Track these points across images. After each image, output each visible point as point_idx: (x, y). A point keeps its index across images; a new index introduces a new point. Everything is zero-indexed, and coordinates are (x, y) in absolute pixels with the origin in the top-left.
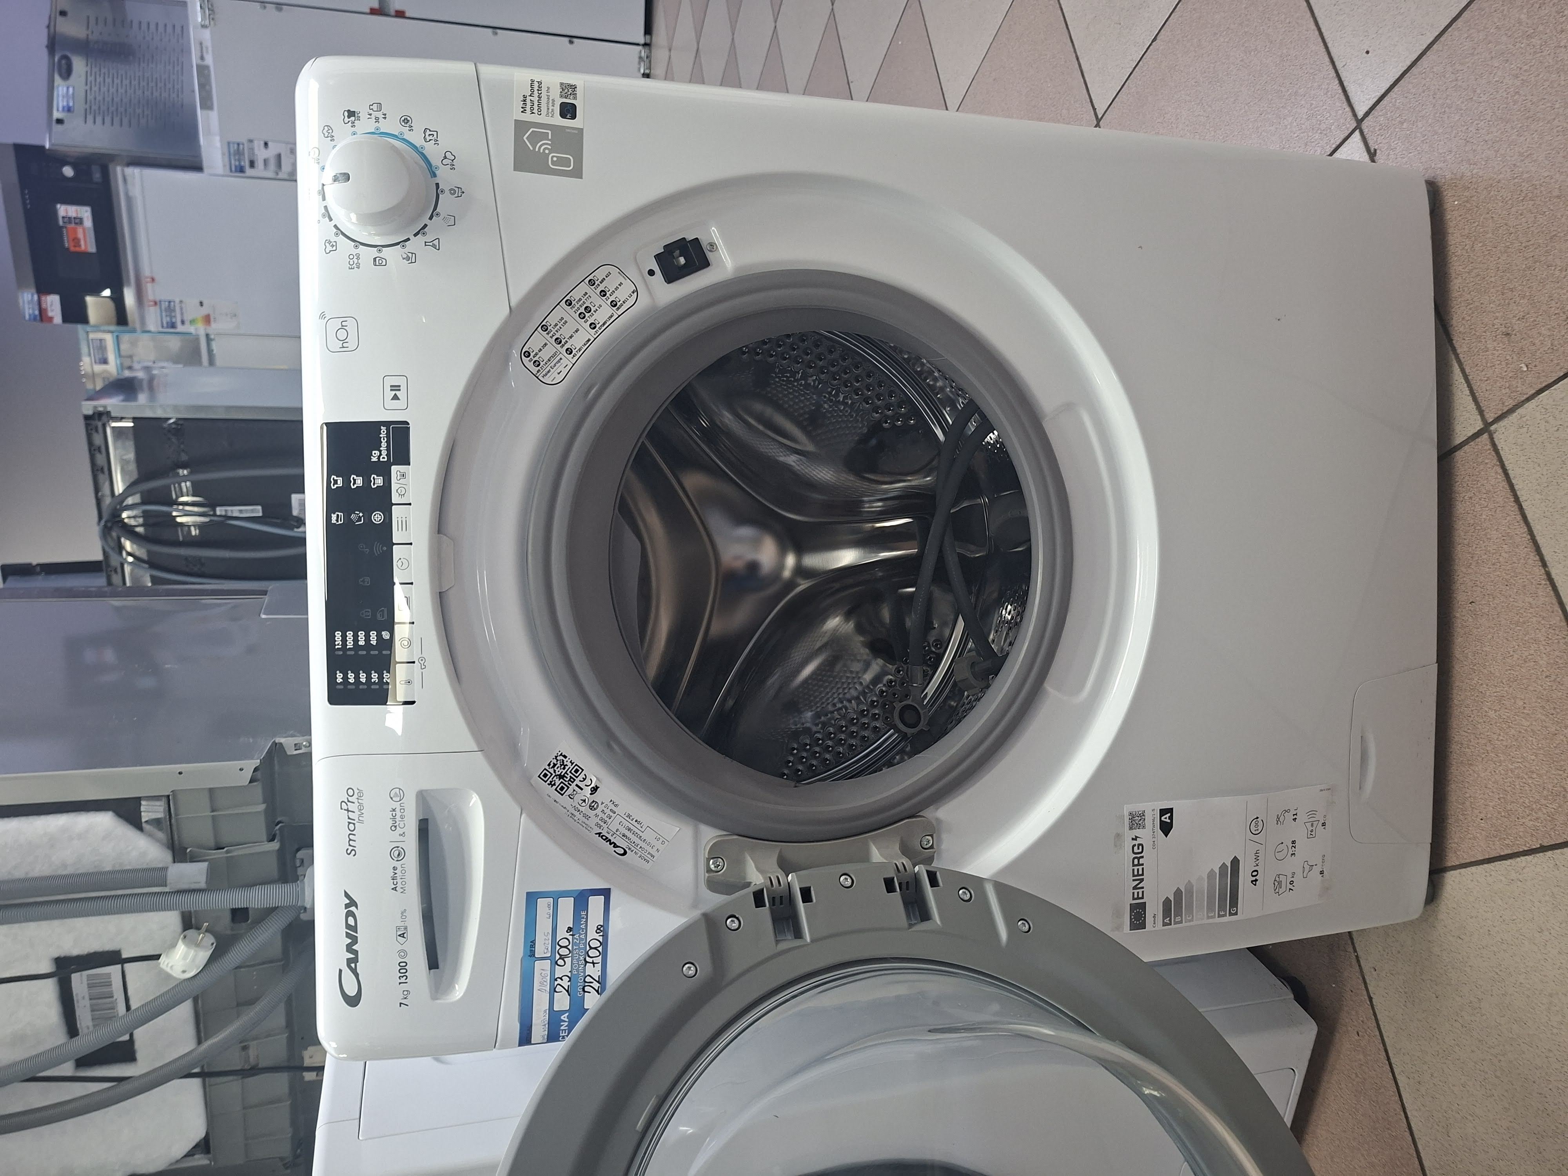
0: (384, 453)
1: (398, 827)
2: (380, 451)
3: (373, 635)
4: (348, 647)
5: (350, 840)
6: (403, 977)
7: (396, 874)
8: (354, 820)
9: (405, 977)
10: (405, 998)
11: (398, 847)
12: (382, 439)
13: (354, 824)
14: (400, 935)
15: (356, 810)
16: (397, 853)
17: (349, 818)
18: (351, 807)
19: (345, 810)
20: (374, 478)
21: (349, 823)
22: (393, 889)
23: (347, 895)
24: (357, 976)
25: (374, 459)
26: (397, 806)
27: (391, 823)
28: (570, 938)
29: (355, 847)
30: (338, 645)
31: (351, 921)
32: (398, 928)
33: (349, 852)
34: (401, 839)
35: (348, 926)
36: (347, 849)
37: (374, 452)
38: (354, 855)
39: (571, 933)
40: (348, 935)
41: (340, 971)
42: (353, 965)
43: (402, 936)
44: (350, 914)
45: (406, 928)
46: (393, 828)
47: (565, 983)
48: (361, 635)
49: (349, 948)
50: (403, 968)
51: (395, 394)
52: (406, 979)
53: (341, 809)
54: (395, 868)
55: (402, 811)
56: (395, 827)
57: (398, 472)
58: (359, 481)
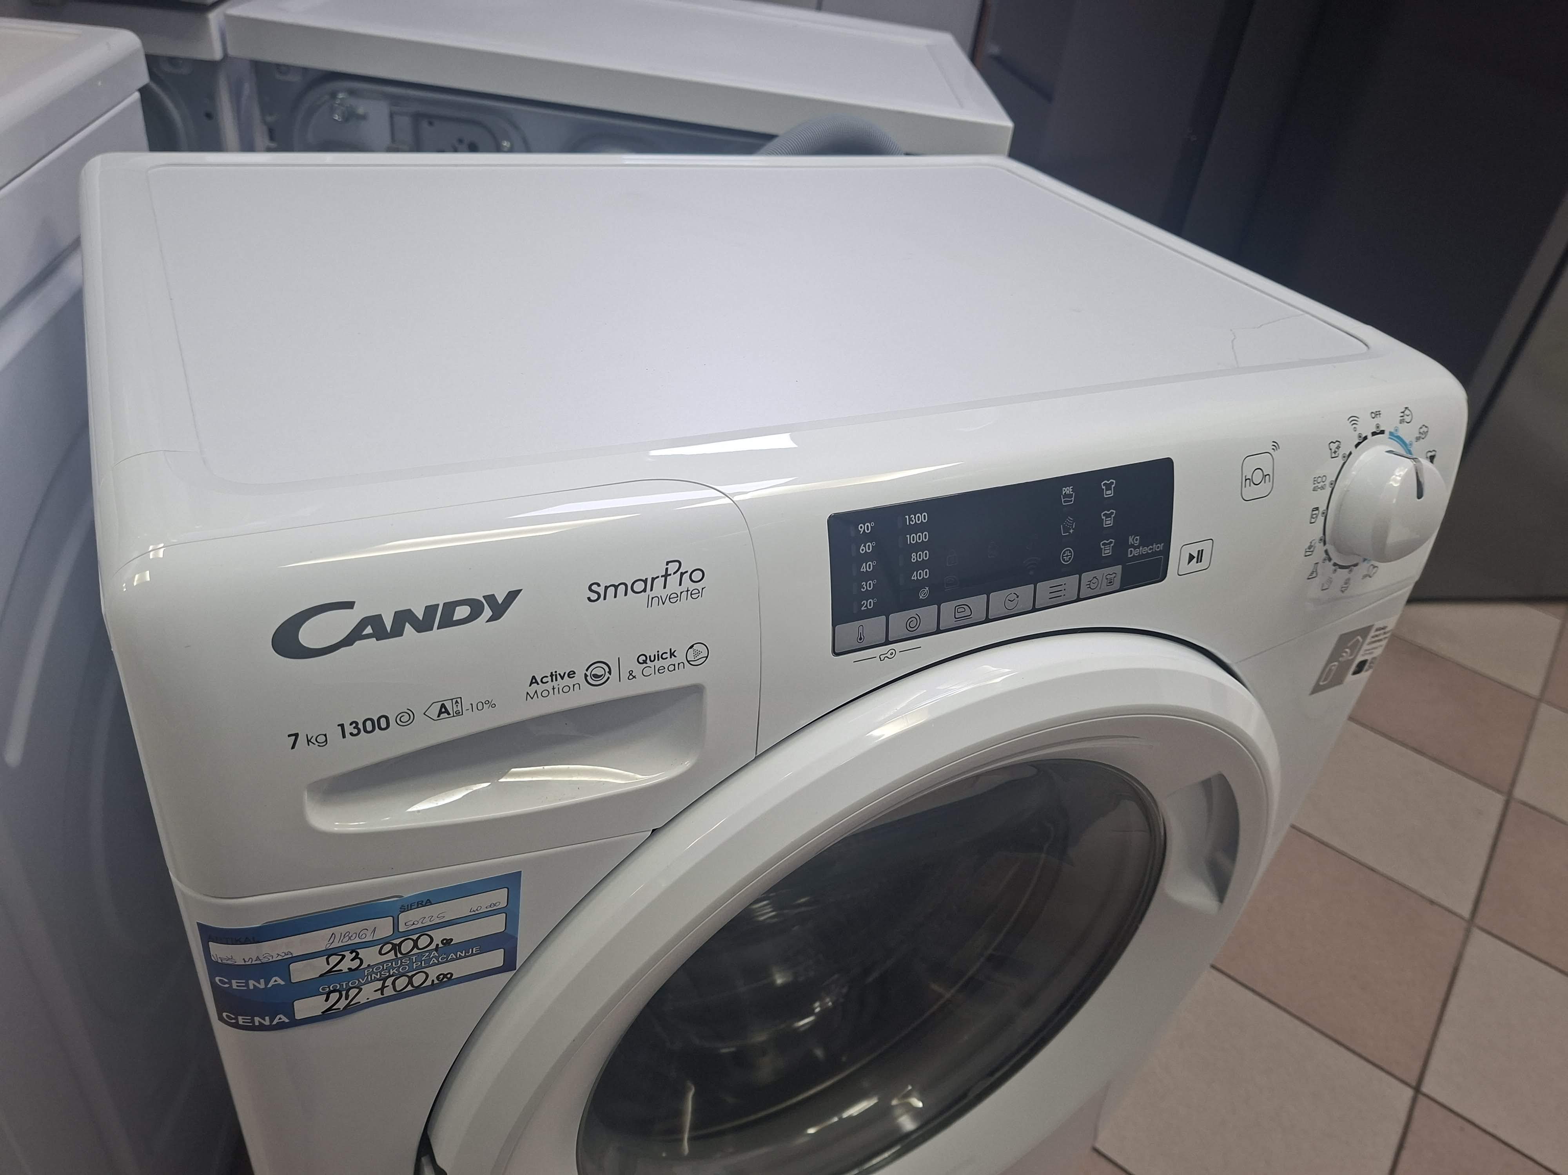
0: (1136, 552)
1: (645, 665)
2: (1138, 547)
3: (924, 574)
4: (908, 536)
5: (616, 587)
6: (356, 727)
7: (562, 678)
8: (651, 590)
9: (355, 731)
10: (309, 741)
11: (610, 673)
12: (1151, 547)
13: (644, 590)
14: (443, 706)
15: (669, 590)
16: (599, 672)
17: (653, 579)
18: (673, 580)
19: (667, 569)
20: (1111, 542)
21: (645, 581)
22: (534, 677)
23: (513, 595)
24: (348, 641)
25: (1131, 540)
26: (680, 657)
27: (651, 653)
28: (433, 946)
29: (605, 599)
30: (910, 519)
31: (462, 612)
32: (457, 701)
33: (594, 587)
34: (625, 674)
35: (450, 607)
36: (599, 585)
37: (1138, 537)
38: (589, 599)
39: (441, 945)
40: (430, 610)
41: (350, 605)
42: (369, 630)
43: (443, 710)
44: (476, 608)
45: (458, 714)
46: (642, 659)
47: (344, 966)
48: (924, 555)
49: (403, 617)
50: (379, 724)
51: (1194, 557)
52: (351, 734)
53: (668, 563)
54: (571, 675)
55: (671, 668)
56: (645, 662)
57: (1114, 575)
58: (1108, 523)
